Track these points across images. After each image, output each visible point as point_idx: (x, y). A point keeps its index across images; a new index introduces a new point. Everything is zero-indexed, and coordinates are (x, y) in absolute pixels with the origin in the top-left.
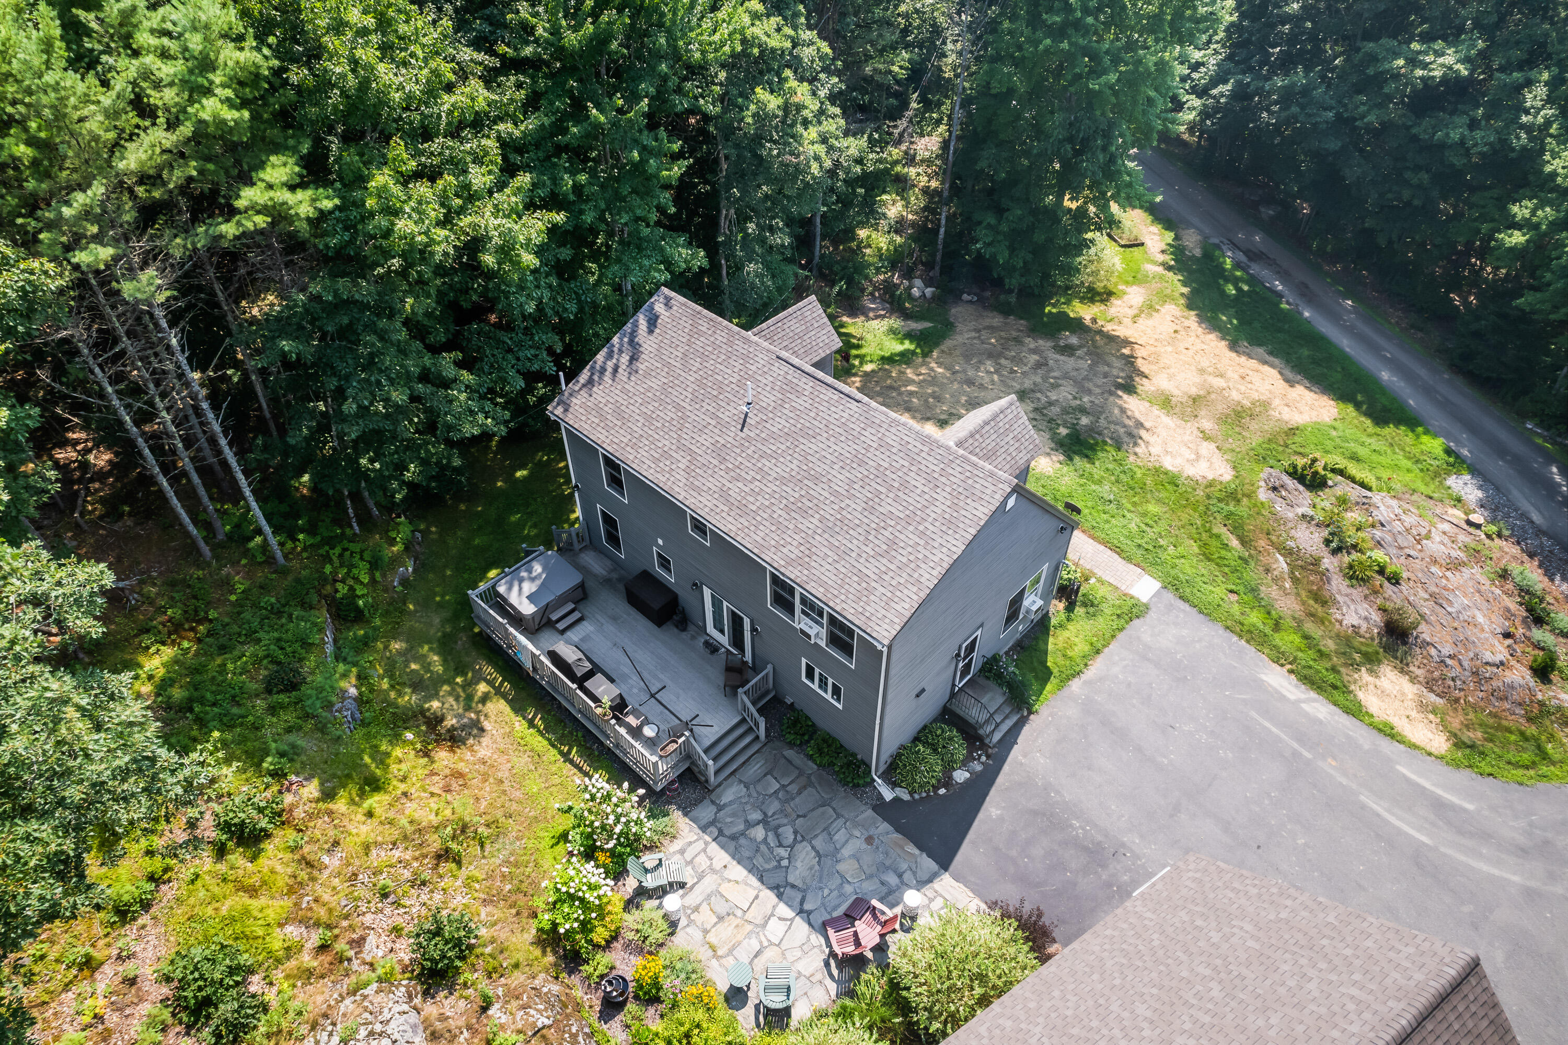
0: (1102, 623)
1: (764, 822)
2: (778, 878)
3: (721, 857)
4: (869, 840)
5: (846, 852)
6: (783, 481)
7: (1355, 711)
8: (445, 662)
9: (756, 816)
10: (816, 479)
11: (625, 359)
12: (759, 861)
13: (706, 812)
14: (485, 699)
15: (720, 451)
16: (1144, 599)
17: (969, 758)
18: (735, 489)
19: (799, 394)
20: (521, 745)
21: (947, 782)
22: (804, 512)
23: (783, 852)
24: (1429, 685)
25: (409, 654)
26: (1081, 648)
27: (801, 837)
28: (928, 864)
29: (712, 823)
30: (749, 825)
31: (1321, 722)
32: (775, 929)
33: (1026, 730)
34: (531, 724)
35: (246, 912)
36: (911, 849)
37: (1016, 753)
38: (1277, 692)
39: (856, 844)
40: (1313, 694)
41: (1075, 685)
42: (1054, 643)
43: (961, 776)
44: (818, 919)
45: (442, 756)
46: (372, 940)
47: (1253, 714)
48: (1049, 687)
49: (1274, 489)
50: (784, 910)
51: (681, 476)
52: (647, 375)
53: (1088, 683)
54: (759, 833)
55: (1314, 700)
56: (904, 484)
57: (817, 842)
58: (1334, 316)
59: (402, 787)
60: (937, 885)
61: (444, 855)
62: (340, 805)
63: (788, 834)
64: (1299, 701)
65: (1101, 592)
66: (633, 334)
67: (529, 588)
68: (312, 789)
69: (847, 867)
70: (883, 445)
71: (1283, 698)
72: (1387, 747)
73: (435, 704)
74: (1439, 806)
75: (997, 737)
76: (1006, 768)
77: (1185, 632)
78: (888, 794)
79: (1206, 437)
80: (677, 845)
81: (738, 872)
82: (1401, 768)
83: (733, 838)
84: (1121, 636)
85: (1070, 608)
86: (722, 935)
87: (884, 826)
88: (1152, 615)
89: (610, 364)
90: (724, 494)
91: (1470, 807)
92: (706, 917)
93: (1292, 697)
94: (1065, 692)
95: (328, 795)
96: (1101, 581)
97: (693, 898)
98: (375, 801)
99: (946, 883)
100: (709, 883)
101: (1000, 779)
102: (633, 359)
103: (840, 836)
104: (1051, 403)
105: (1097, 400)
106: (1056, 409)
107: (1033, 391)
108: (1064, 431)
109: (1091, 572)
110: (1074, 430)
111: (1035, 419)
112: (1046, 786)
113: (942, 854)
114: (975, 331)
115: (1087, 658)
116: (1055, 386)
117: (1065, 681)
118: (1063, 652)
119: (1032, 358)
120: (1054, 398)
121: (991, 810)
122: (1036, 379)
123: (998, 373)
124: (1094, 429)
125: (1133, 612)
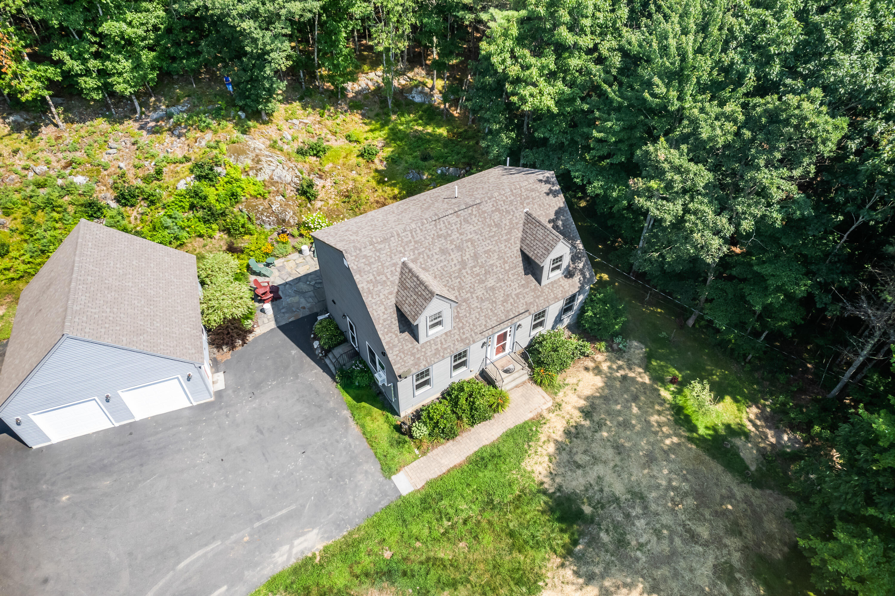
0: (384, 444)
2: (303, 280)
4: (304, 308)
5: (302, 300)
12: (313, 276)
16: (393, 477)
17: (323, 348)
21: (315, 339)
23: (313, 283)
26: (370, 425)
27: (316, 288)
28: (283, 323)
31: (273, 551)
32: (284, 276)
33: (329, 378)
36: (292, 319)
37: (318, 370)
38: (303, 534)
39: (303, 302)
40: (293, 561)
41: (346, 413)
42: (376, 412)
43: (316, 344)
44: (281, 287)
47: (293, 507)
48: (350, 399)
50: (290, 279)
53: (346, 420)
55: (288, 559)
57: (312, 293)
60: (273, 322)
62: (373, 174)
63: (319, 285)
64: (292, 547)
65: (408, 455)
68: (381, 167)
69: (296, 299)
71: (298, 536)
75: (327, 361)
76: (313, 363)
77: (363, 494)
78: (320, 318)
81: (312, 270)
82: (224, 588)
84: (371, 452)
85: (398, 428)
86: (292, 264)
87: (307, 314)
88: (381, 479)
93: (296, 542)
94: (345, 407)
95: (376, 171)
96: (416, 458)
98: (374, 183)
99: (272, 325)
100: (312, 263)
101: (308, 359)
103: (310, 300)
104: (628, 516)
105: (639, 565)
106: (619, 517)
107: (645, 508)
108: (587, 509)
109: (424, 454)
110: (590, 520)
111: (601, 490)
112: (297, 377)
113: (284, 328)
114: (747, 500)
115: (363, 426)
116: (657, 533)
117: (351, 408)
118: (369, 414)
119: (704, 532)
120: (637, 523)
121: (295, 351)
122: (667, 519)
123: (670, 487)
124: (594, 541)
125: (388, 470)
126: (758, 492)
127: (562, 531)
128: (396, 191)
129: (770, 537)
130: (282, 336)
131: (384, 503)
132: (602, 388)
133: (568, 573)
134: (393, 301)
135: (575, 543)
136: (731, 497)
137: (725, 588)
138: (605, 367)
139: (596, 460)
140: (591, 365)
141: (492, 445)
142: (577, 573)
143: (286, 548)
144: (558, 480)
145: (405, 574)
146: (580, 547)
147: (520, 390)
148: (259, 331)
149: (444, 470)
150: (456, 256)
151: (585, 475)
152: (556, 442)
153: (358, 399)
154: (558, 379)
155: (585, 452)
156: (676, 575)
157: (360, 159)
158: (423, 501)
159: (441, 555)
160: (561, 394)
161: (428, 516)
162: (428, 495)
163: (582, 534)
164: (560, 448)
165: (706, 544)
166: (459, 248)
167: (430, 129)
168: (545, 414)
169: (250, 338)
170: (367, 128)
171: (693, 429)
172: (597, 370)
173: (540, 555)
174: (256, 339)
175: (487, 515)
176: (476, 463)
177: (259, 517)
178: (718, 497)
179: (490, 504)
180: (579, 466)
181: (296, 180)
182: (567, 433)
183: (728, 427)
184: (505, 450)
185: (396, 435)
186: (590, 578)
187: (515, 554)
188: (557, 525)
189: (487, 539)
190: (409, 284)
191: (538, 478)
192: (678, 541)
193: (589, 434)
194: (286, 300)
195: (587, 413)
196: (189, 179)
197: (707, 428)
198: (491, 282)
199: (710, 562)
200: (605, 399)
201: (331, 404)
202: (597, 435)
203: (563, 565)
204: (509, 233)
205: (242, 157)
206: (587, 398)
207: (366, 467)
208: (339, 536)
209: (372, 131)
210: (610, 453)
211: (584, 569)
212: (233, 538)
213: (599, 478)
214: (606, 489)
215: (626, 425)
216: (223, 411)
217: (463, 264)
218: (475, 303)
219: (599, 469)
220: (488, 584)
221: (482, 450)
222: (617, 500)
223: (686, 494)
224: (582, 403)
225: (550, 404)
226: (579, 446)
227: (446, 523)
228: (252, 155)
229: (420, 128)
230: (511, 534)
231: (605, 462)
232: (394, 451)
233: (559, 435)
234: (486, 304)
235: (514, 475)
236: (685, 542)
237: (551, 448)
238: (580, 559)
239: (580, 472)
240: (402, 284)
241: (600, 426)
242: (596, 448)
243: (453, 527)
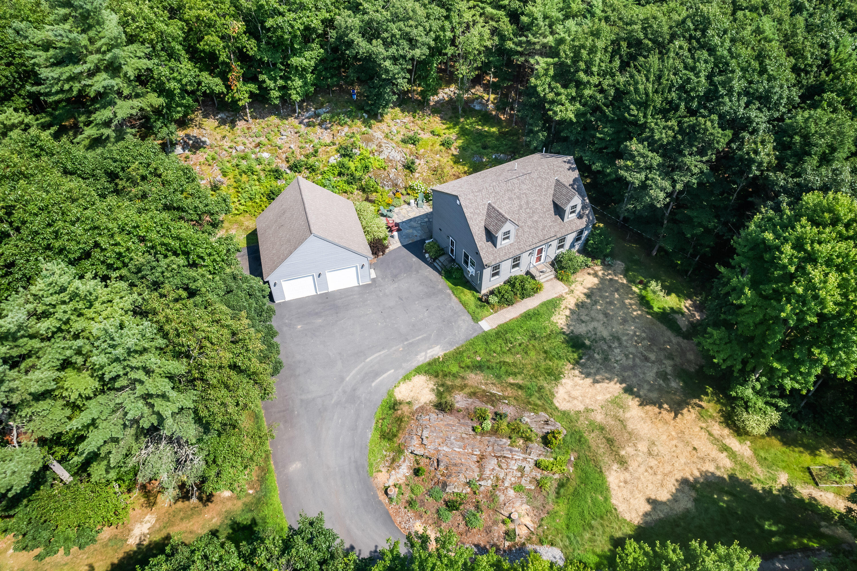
0: (472, 307)
1: (429, 221)
4: (416, 236)
5: (414, 231)
7: (418, 371)
16: (479, 323)
17: (431, 259)
21: (426, 252)
26: (464, 298)
28: (405, 244)
31: (416, 355)
33: (437, 274)
36: (410, 242)
37: (430, 269)
38: (432, 348)
39: (415, 233)
40: (428, 360)
41: (449, 291)
42: (466, 291)
43: (427, 256)
47: (425, 335)
48: (451, 284)
53: (450, 295)
55: (425, 358)
62: (451, 157)
64: (426, 353)
68: (456, 153)
71: (429, 348)
72: (402, 373)
74: (377, 375)
75: (435, 264)
76: (426, 265)
77: (463, 330)
78: (427, 242)
80: (428, 208)
81: (417, 215)
82: (392, 371)
83: (426, 216)
84: (466, 310)
85: (480, 299)
86: (404, 211)
87: (419, 240)
88: (473, 323)
92: (409, 209)
93: (429, 351)
94: (448, 288)
95: (453, 155)
96: (491, 314)
97: (414, 208)
98: (451, 163)
99: (399, 244)
100: (417, 211)
101: (423, 263)
103: (419, 232)
104: (610, 347)
105: (616, 370)
106: (605, 347)
107: (620, 344)
108: (587, 342)
109: (496, 312)
110: (589, 348)
111: (596, 334)
112: (418, 272)
113: (407, 246)
114: (678, 344)
115: (459, 298)
116: (627, 356)
117: (451, 289)
118: (462, 292)
119: (652, 357)
120: (615, 351)
121: (415, 259)
122: (632, 350)
123: (635, 334)
124: (591, 358)
125: (476, 319)
126: (685, 341)
127: (573, 352)
128: (466, 169)
129: (689, 362)
130: (405, 251)
131: (475, 334)
132: (598, 284)
133: (577, 372)
134: (483, 224)
135: (581, 358)
136: (670, 342)
137: (661, 382)
138: (600, 273)
139: (593, 319)
140: (592, 272)
141: (534, 309)
142: (581, 373)
143: (423, 354)
144: (571, 328)
145: (488, 368)
146: (582, 361)
147: (550, 283)
148: (391, 248)
149: (508, 320)
150: (516, 202)
151: (586, 326)
152: (570, 309)
153: (456, 285)
154: (572, 278)
155: (587, 315)
156: (635, 375)
157: (442, 147)
158: (497, 334)
159: (507, 360)
160: (573, 286)
161: (500, 341)
162: (499, 331)
163: (584, 354)
164: (572, 312)
165: (653, 362)
166: (519, 198)
167: (486, 129)
168: (564, 295)
169: (387, 251)
170: (445, 126)
171: (651, 308)
172: (596, 275)
173: (561, 363)
174: (390, 252)
175: (532, 342)
176: (526, 317)
177: (407, 340)
178: (662, 341)
179: (533, 337)
180: (583, 322)
181: (403, 159)
182: (577, 305)
183: (672, 309)
184: (541, 311)
185: (479, 303)
186: (588, 375)
187: (548, 361)
188: (570, 349)
189: (532, 353)
190: (493, 215)
191: (560, 326)
192: (638, 361)
193: (589, 306)
194: (405, 232)
195: (588, 296)
196: (336, 156)
197: (659, 308)
198: (535, 218)
199: (655, 370)
200: (599, 289)
201: (440, 287)
202: (594, 307)
203: (573, 369)
204: (546, 191)
205: (370, 144)
206: (589, 289)
207: (463, 317)
208: (452, 349)
209: (448, 128)
210: (601, 316)
211: (585, 370)
212: (394, 348)
213: (595, 329)
214: (598, 334)
215: (611, 303)
216: (377, 289)
217: (521, 207)
218: (526, 229)
219: (595, 324)
220: (533, 375)
221: (529, 311)
222: (604, 339)
223: (644, 339)
224: (586, 291)
225: (567, 290)
226: (584, 312)
227: (510, 345)
228: (376, 142)
229: (480, 128)
230: (545, 352)
231: (598, 321)
232: (479, 310)
233: (572, 306)
234: (533, 230)
235: (547, 324)
236: (641, 361)
237: (568, 312)
238: (583, 366)
239: (584, 325)
240: (488, 215)
241: (596, 303)
242: (593, 314)
243: (513, 347)
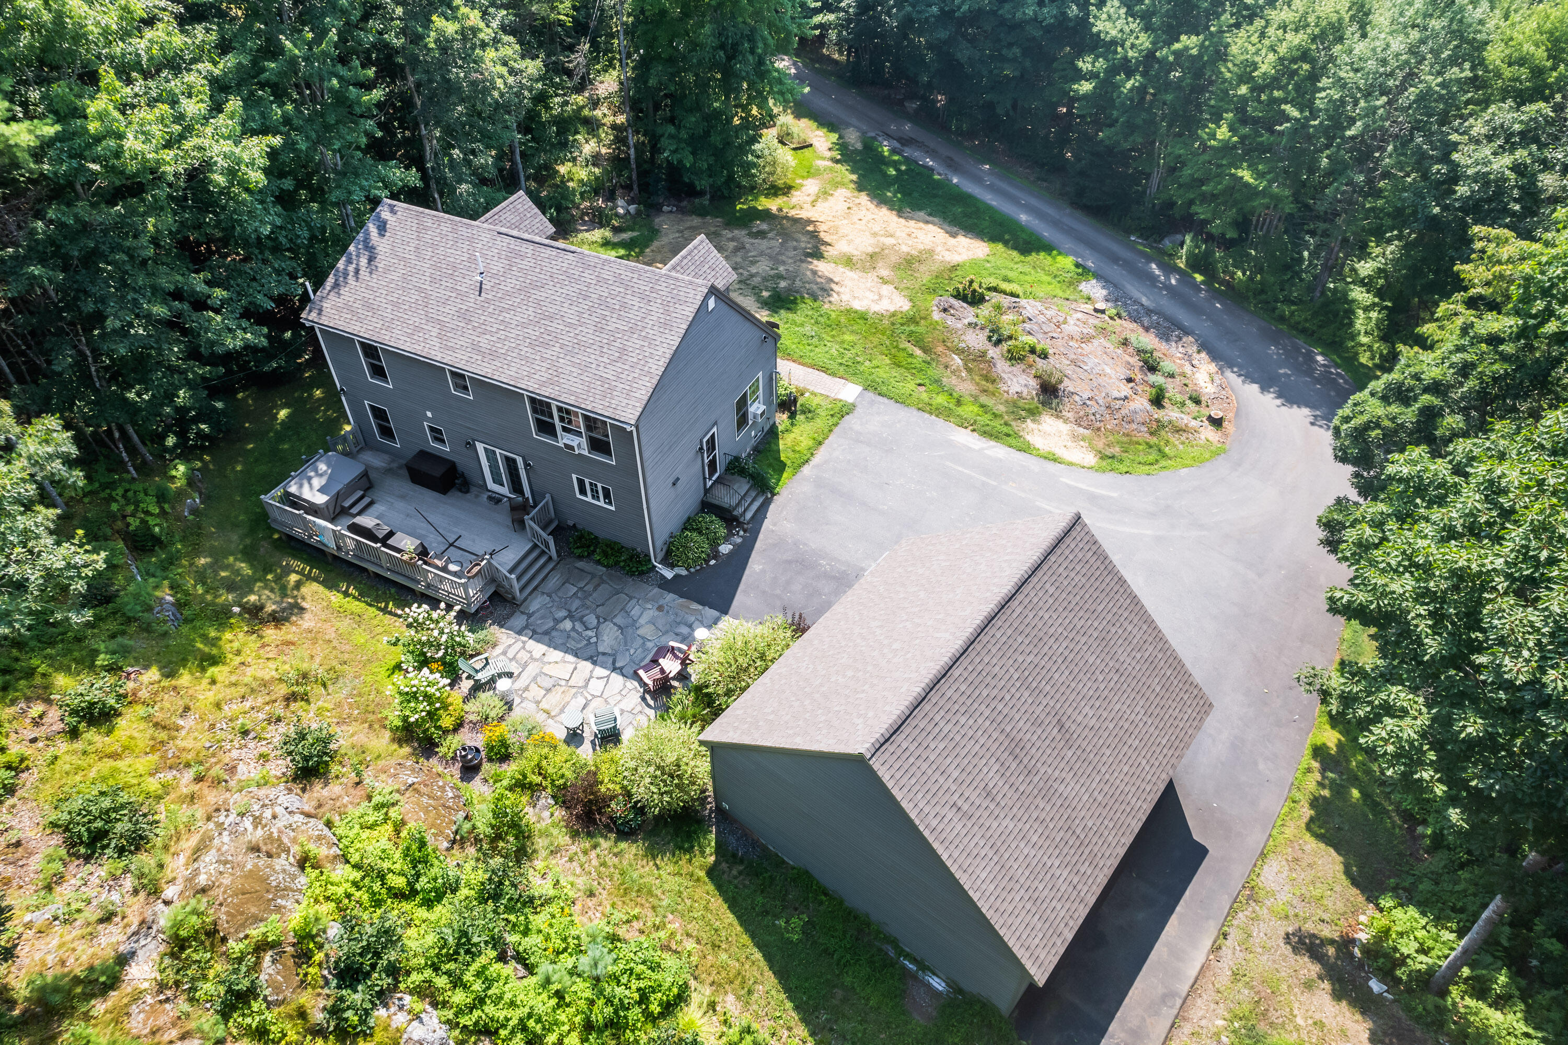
0: (820, 423)
1: (570, 616)
2: (590, 651)
3: (537, 648)
4: (660, 608)
5: (643, 621)
6: (524, 325)
7: (1026, 448)
8: (252, 566)
9: (562, 613)
10: (551, 318)
11: (364, 261)
12: (571, 644)
13: (519, 620)
14: (298, 585)
15: (465, 316)
16: (851, 400)
17: (730, 535)
18: (484, 342)
19: (523, 257)
20: (341, 612)
21: (716, 555)
22: (546, 345)
23: (590, 633)
24: (1078, 422)
25: (216, 565)
26: (805, 443)
27: (602, 619)
28: (711, 613)
29: (526, 627)
30: (557, 621)
32: (596, 686)
33: (772, 507)
34: (346, 594)
35: (116, 770)
36: (695, 606)
37: (767, 524)
38: (964, 445)
39: (651, 613)
40: (992, 443)
41: (806, 470)
42: (784, 444)
43: (725, 549)
44: (629, 670)
45: (270, 633)
46: (241, 768)
47: (948, 463)
48: (785, 475)
49: (945, 310)
50: (600, 671)
51: (435, 342)
52: (387, 270)
53: (817, 466)
54: (568, 625)
56: (624, 306)
57: (618, 620)
58: (978, 180)
59: (238, 660)
60: (721, 625)
61: (291, 698)
62: (183, 680)
63: (592, 620)
64: (982, 449)
65: (815, 401)
66: (366, 241)
67: (317, 483)
68: (151, 674)
69: (646, 630)
70: (600, 280)
71: (970, 449)
72: (1051, 467)
73: (253, 598)
74: (1093, 498)
75: (749, 515)
76: (761, 536)
77: (886, 418)
78: (669, 574)
79: (884, 281)
80: (499, 650)
81: (556, 655)
82: (1062, 479)
83: (546, 633)
84: (837, 430)
85: (793, 415)
86: (552, 701)
87: (670, 597)
88: (859, 410)
89: (351, 268)
90: (476, 348)
91: (1115, 495)
92: (536, 692)
93: (978, 447)
94: (799, 476)
96: (813, 393)
97: (520, 683)
99: (728, 622)
100: (532, 669)
101: (758, 546)
102: (371, 260)
103: (635, 612)
105: (791, 268)
109: (804, 390)
112: (795, 542)
113: (721, 604)
115: (811, 450)
117: (797, 469)
121: (756, 565)
125: (843, 411)
131: (881, 399)
149: (810, 371)
156: (781, 254)
158: (854, 375)
162: (846, 373)
177: (985, 483)
185: (800, 418)
201: (807, 488)
212: (1022, 494)
232: (821, 411)
